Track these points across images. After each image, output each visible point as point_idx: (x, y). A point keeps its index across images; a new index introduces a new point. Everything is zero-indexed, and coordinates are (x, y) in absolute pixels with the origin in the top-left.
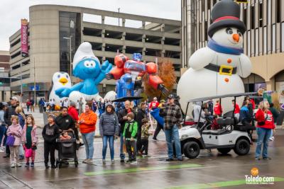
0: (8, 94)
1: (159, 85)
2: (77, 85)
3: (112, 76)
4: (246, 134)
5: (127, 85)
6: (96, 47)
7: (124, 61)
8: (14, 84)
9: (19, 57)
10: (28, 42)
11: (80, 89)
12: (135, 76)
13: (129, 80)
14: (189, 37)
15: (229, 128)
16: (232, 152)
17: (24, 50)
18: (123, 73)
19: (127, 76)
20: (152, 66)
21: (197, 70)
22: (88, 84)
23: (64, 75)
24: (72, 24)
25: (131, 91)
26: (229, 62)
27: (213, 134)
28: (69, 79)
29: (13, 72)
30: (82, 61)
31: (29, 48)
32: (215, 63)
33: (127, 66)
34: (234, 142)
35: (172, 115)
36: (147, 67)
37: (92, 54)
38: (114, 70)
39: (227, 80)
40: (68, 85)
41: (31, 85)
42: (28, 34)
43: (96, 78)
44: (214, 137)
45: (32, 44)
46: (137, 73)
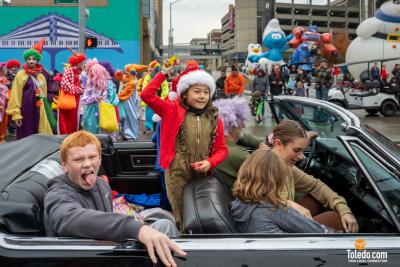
0: (220, 61)
1: (333, 52)
2: (266, 53)
3: (291, 46)
4: (392, 97)
5: (304, 53)
6: (282, 22)
7: (302, 32)
8: (224, 54)
9: (227, 34)
10: (233, 21)
11: (267, 56)
12: (311, 45)
13: (306, 49)
14: (367, 9)
15: (375, 91)
16: (379, 113)
17: (231, 28)
18: (301, 42)
19: (305, 45)
20: (327, 35)
21: (365, 38)
22: (274, 52)
23: (257, 46)
24: (267, 6)
25: (307, 57)
26: (397, 30)
27: (359, 96)
28: (260, 49)
29: (223, 45)
30: (270, 34)
31: (234, 26)
32: (382, 31)
33: (304, 37)
34: (379, 105)
35: (322, 77)
36: (322, 37)
37: (279, 29)
38: (294, 41)
39: (394, 47)
40: (260, 54)
41: (235, 54)
42: (234, 15)
43: (281, 47)
44: (359, 98)
45: (237, 23)
46: (313, 43)
